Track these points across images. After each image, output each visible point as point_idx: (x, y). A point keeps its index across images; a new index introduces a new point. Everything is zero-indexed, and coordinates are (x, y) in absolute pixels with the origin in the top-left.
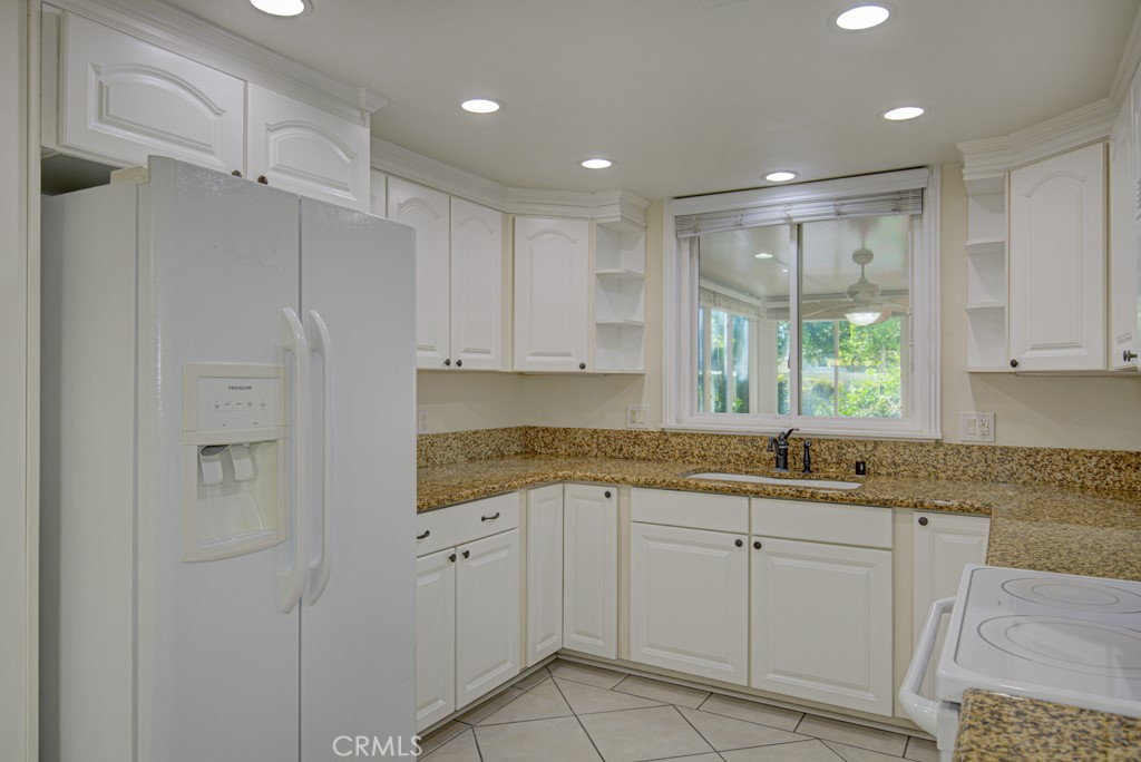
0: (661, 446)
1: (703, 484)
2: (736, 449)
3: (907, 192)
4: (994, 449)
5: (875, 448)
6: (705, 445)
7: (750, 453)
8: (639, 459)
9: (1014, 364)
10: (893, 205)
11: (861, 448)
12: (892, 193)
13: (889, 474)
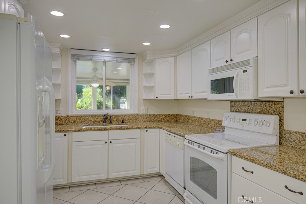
0: (67, 120)
1: (96, 129)
2: (90, 119)
3: (132, 59)
4: (147, 115)
5: (125, 116)
6: (81, 119)
7: (94, 120)
8: (59, 124)
9: (157, 98)
10: (129, 61)
11: (122, 117)
12: (128, 58)
13: (128, 122)
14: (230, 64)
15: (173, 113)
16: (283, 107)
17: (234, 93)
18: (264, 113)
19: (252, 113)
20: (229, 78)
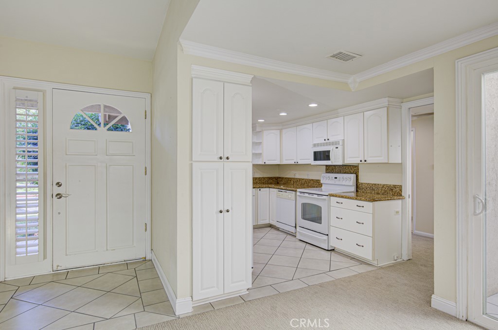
9: (265, 163)
14: (327, 142)
15: (275, 176)
16: (358, 169)
17: (330, 160)
18: (348, 173)
19: (340, 173)
20: (327, 151)
